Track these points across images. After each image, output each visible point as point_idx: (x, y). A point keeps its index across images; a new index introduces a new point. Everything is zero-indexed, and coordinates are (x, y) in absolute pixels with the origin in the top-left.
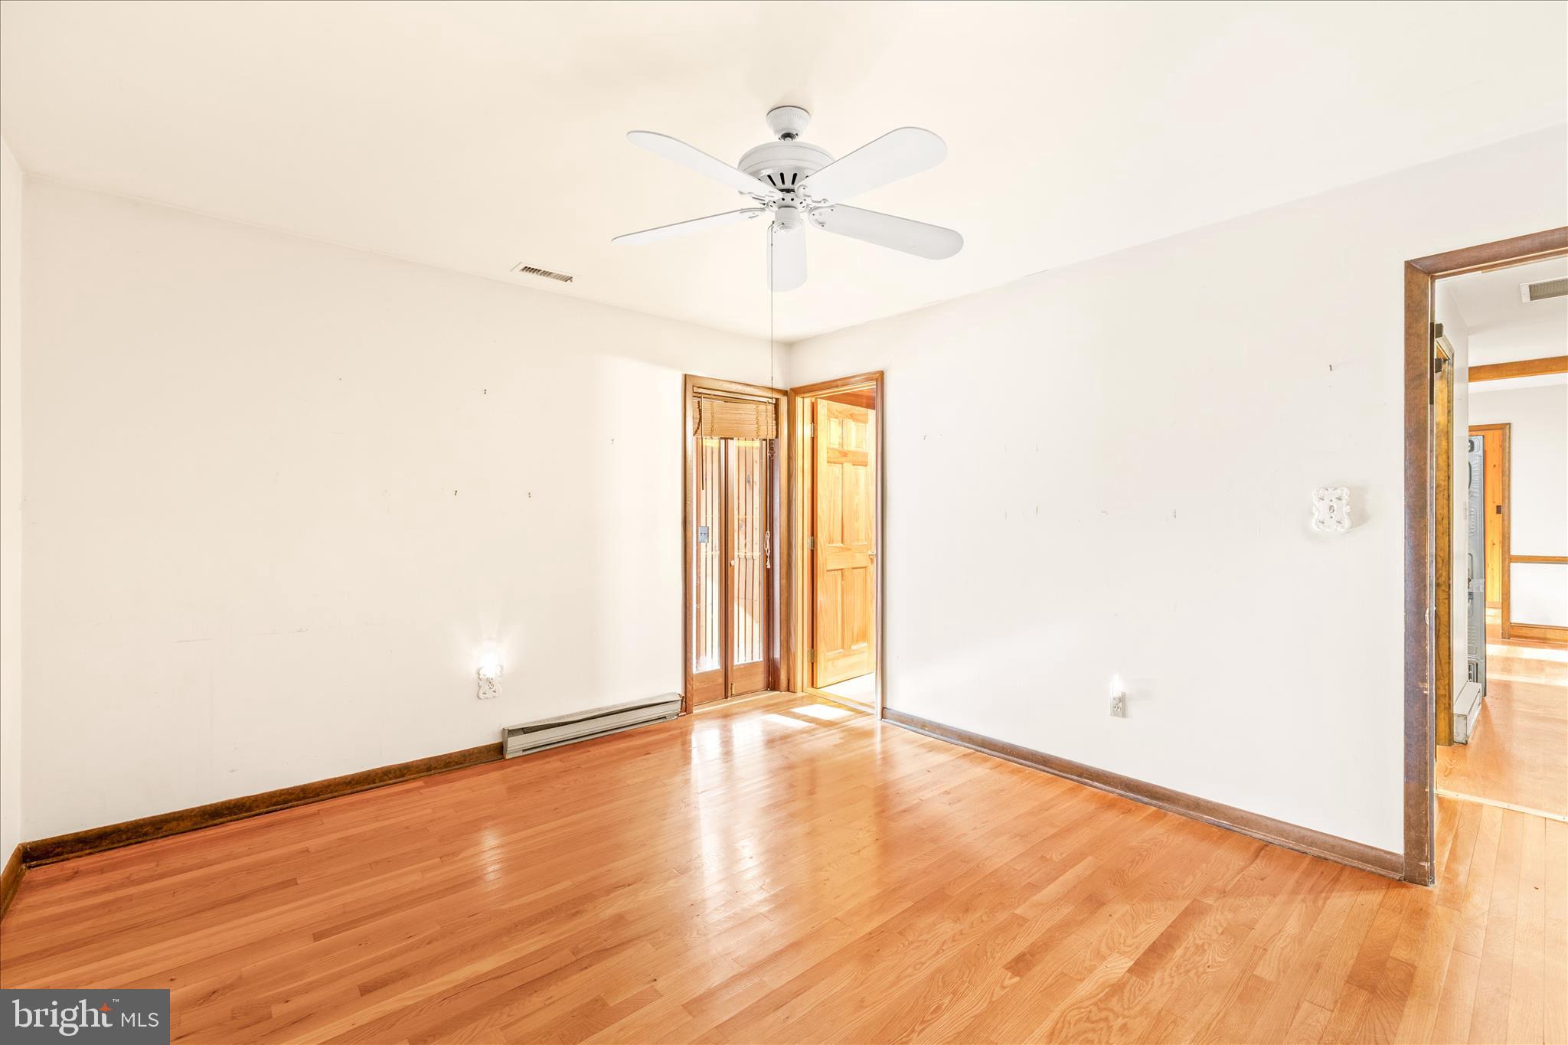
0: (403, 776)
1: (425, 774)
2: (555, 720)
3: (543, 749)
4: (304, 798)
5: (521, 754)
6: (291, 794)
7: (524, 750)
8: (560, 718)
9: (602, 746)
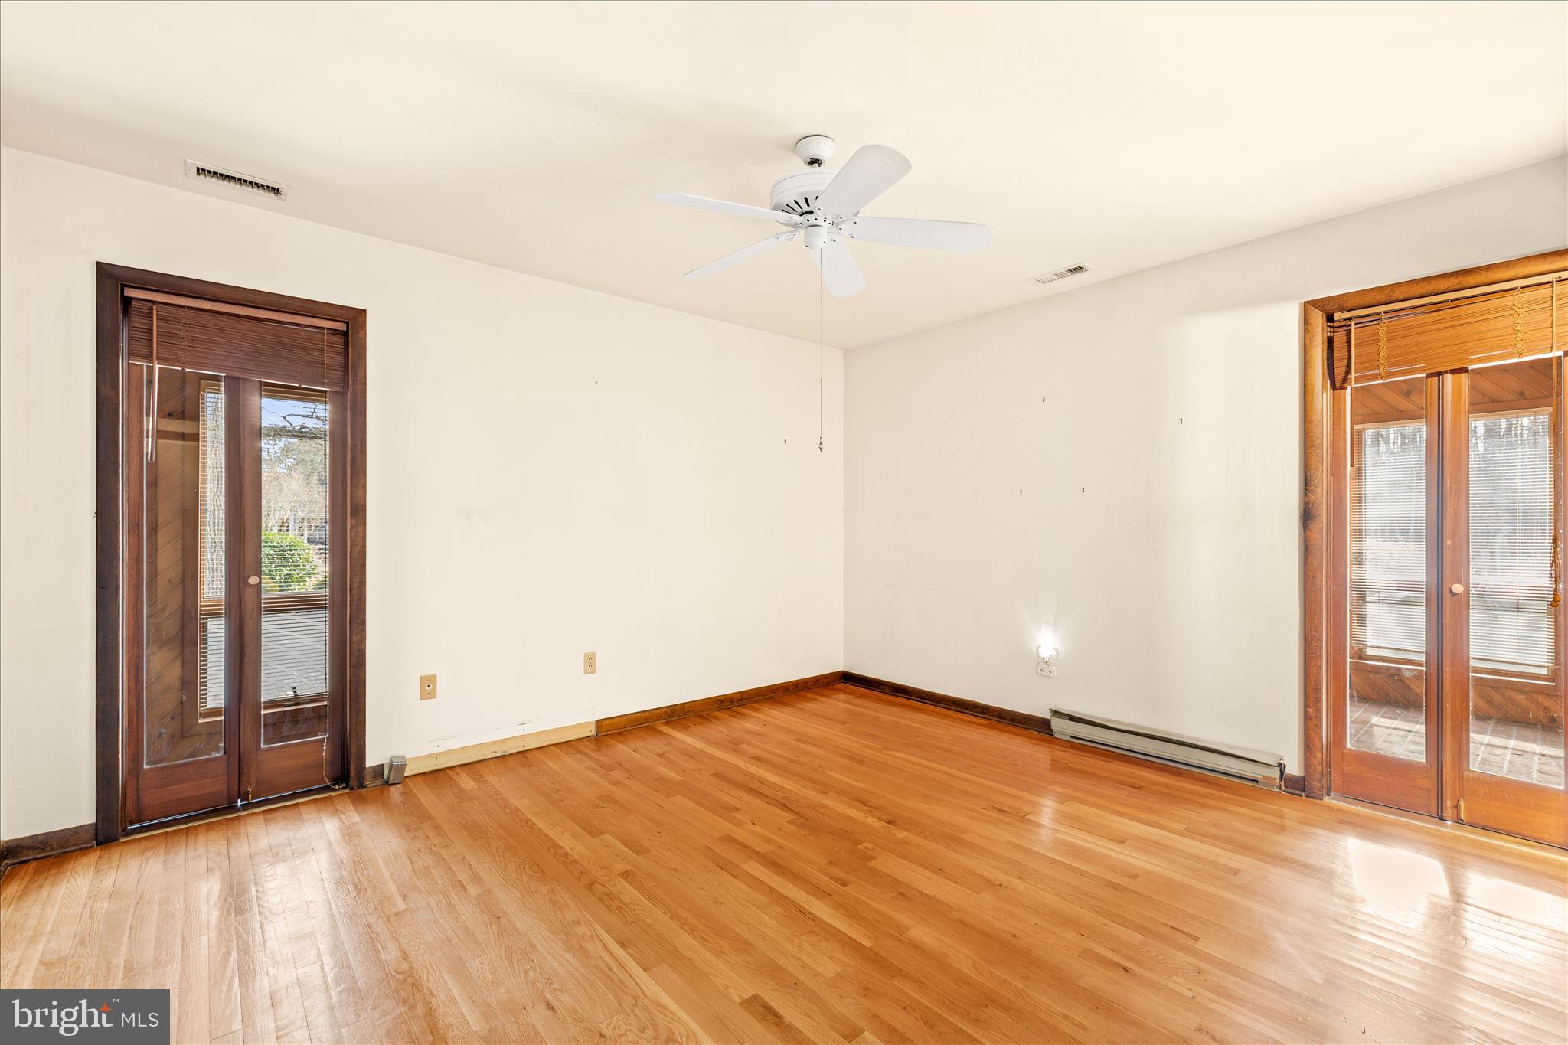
0: (984, 714)
1: (998, 719)
2: (1102, 721)
3: (1085, 743)
4: (932, 701)
5: (1068, 738)
6: (927, 695)
7: (1071, 737)
8: (1108, 721)
9: (1144, 769)
